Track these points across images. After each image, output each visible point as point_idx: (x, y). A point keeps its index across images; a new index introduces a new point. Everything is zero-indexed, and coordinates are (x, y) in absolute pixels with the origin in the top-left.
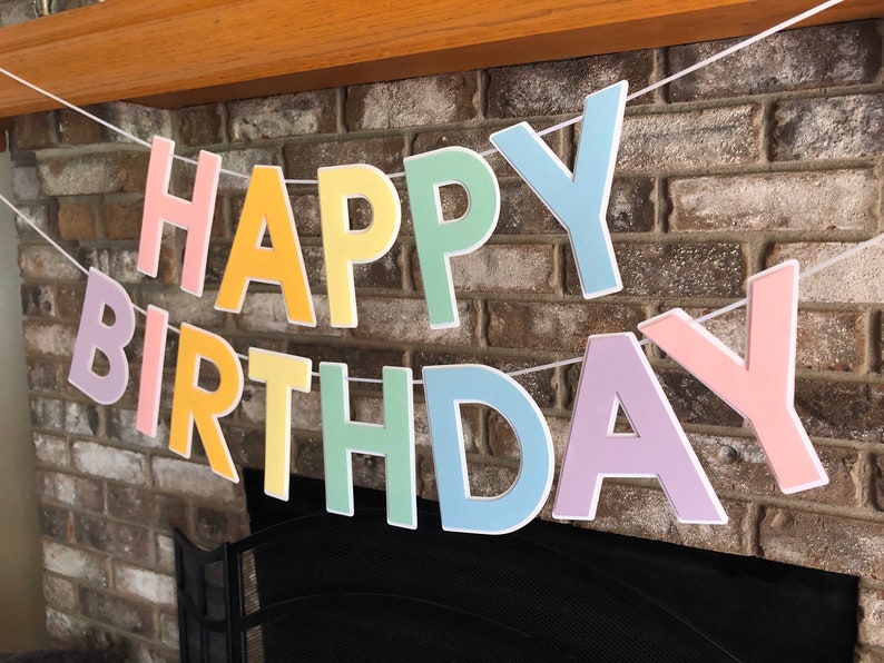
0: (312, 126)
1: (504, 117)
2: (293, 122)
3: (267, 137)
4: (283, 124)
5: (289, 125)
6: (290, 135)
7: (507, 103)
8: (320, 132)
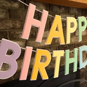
0: (17, 6)
1: (52, 11)
2: (12, 4)
3: (4, 6)
4: (9, 4)
5: (11, 5)
6: (11, 7)
7: (52, 10)
8: (19, 8)
